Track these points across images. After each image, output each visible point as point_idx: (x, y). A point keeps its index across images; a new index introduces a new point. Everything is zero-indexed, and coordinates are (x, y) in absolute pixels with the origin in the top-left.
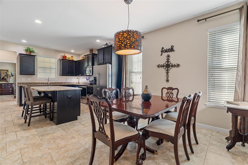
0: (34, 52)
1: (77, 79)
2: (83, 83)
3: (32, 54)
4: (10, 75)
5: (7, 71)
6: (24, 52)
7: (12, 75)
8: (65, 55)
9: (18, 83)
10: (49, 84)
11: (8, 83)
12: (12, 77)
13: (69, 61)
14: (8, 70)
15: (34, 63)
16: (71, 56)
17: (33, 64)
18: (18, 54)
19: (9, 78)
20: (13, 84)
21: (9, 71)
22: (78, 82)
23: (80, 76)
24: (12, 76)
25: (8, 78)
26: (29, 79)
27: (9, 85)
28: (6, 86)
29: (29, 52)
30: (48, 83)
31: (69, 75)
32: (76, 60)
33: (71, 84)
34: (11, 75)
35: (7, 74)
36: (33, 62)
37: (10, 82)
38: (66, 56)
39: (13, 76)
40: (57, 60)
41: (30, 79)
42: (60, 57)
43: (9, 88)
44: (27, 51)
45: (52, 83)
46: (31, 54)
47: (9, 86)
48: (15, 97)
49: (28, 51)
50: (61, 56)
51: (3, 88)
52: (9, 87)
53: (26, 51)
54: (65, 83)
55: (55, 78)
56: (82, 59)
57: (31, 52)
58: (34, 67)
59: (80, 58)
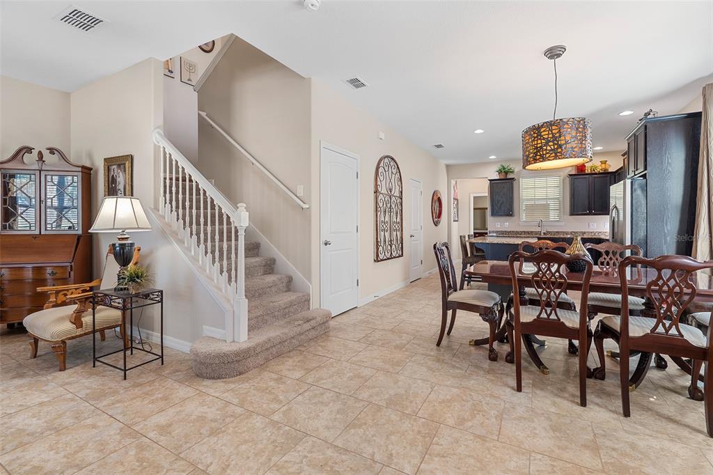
0: (511, 172)
6: (496, 176)
15: (511, 193)
16: (601, 162)
17: (509, 195)
29: (503, 174)
31: (590, 211)
32: (614, 171)
38: (583, 166)
44: (500, 172)
45: (550, 233)
46: (507, 176)
58: (511, 200)
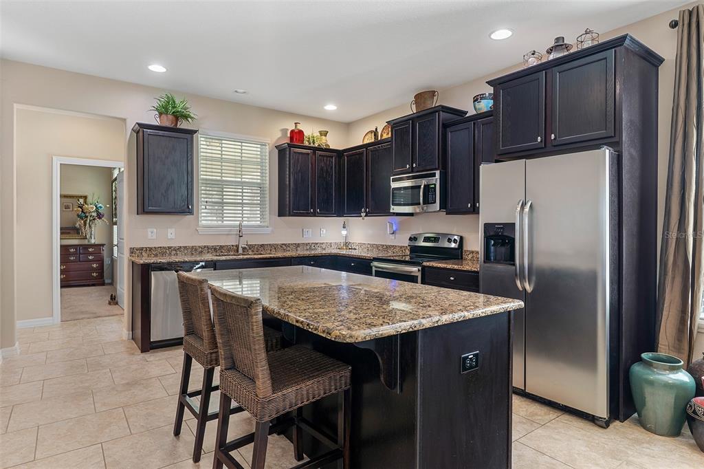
0: (186, 117)
1: (344, 227)
2: (372, 245)
3: (183, 125)
4: (93, 214)
5: (82, 201)
6: (153, 119)
7: (98, 215)
8: (300, 127)
9: (132, 251)
10: (240, 251)
11: (86, 242)
12: (98, 221)
13: (314, 153)
14: (85, 198)
15: (189, 162)
16: (320, 132)
17: (185, 166)
18: (131, 124)
19: (90, 226)
20: (103, 245)
21: (89, 200)
22: (343, 241)
23: (363, 214)
24: (100, 216)
25: (87, 225)
26: (170, 231)
27: (90, 250)
28: (80, 253)
29: (170, 117)
30: (237, 246)
31: (315, 211)
32: (341, 149)
33: (319, 251)
34: (95, 214)
35: (82, 211)
36: (185, 160)
37: (93, 241)
38: (301, 133)
39: (103, 216)
40: (267, 149)
41: (173, 230)
42: (279, 135)
43: (91, 261)
44: (162, 111)
45: (251, 247)
46: (179, 123)
47: (91, 254)
48: (114, 300)
49: (167, 110)
50: (284, 131)
51: (72, 261)
52: (90, 258)
53: (161, 114)
54: (298, 245)
55: (260, 226)
56: (367, 141)
57: (178, 116)
58: (190, 180)
59: (360, 138)
